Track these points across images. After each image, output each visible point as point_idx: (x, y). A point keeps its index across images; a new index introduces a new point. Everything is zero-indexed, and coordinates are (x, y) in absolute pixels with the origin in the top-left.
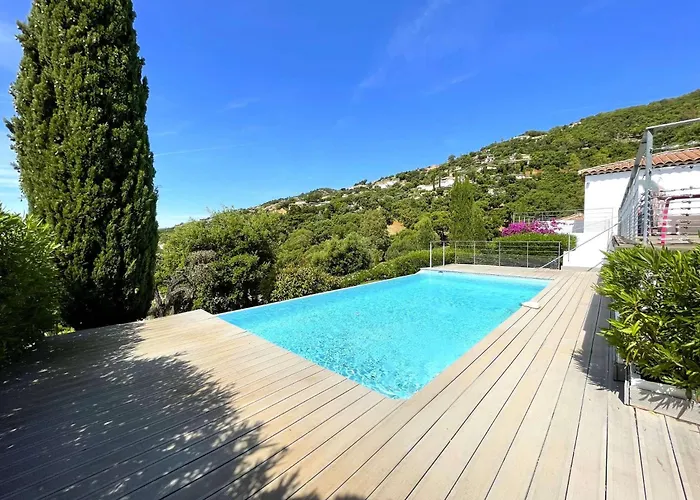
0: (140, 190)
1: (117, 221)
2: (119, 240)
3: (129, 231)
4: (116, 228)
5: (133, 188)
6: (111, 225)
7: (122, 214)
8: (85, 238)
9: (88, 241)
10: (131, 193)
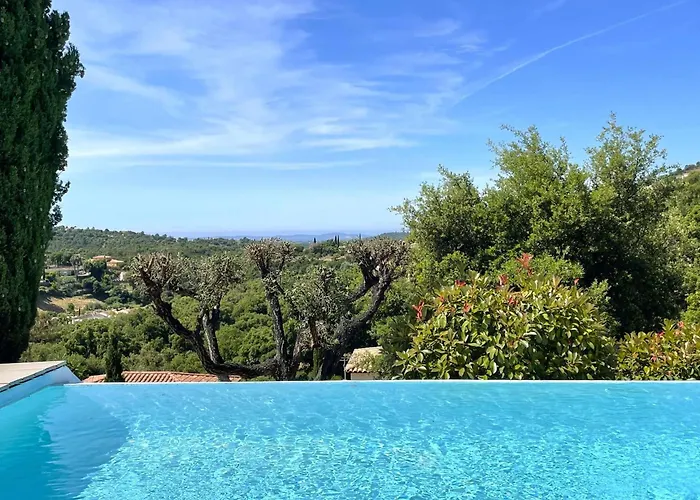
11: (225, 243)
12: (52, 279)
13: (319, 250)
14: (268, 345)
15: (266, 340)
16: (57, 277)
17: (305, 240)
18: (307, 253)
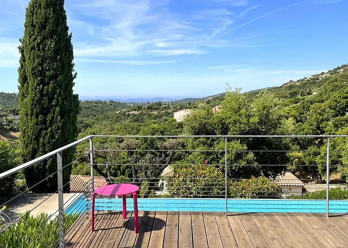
0: (56, 119)
1: (44, 137)
2: (44, 148)
3: (49, 143)
4: (43, 141)
5: (53, 118)
6: (41, 140)
7: (46, 134)
8: (31, 146)
9: (32, 148)
10: (51, 121)
11: (101, 103)
12: (11, 122)
13: (150, 108)
14: (125, 160)
15: (124, 158)
16: (13, 121)
17: (143, 101)
18: (144, 109)
